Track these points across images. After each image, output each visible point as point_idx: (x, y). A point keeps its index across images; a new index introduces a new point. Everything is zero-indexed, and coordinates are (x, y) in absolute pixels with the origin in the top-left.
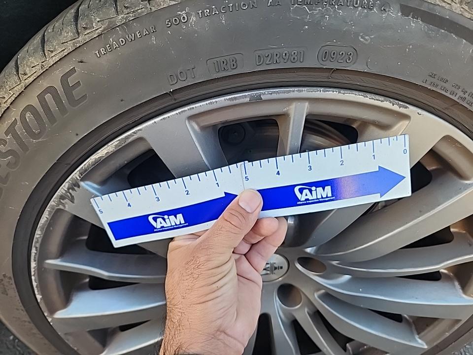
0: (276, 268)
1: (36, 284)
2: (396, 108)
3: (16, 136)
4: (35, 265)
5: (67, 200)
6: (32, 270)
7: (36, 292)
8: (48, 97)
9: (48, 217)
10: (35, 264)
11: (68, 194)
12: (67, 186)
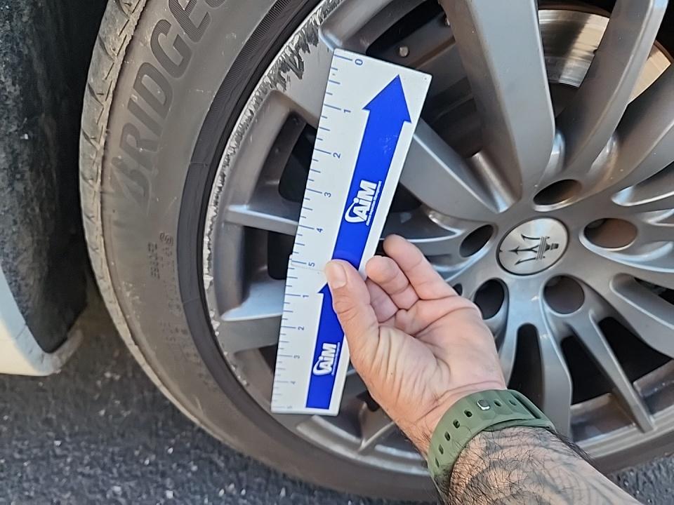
1: (209, 252)
4: (215, 214)
5: (291, 73)
6: (208, 223)
7: (205, 270)
9: (253, 110)
10: (215, 211)
11: (296, 58)
12: (296, 42)
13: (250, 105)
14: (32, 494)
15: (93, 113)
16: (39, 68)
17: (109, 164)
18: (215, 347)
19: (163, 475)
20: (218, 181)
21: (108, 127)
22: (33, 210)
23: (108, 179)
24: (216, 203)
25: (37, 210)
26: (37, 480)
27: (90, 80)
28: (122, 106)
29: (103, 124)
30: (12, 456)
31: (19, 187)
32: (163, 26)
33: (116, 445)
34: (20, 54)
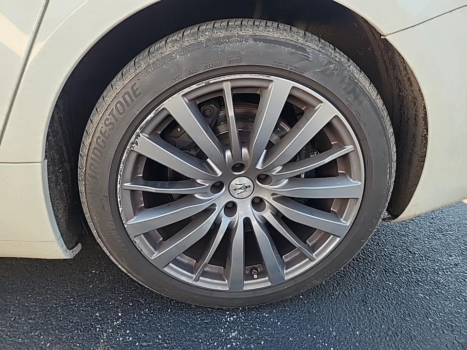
0: (247, 187)
2: (265, 78)
3: (113, 116)
4: (120, 187)
5: (135, 145)
6: (118, 190)
7: (119, 206)
8: (126, 96)
11: (135, 141)
12: (134, 137)
13: (125, 155)
14: (62, 319)
15: (82, 161)
16: (64, 148)
17: (87, 175)
18: (126, 234)
19: (117, 308)
20: (119, 177)
21: (86, 165)
22: (63, 195)
23: (86, 180)
24: (119, 183)
25: (64, 195)
26: (63, 314)
27: (80, 152)
28: (89, 158)
29: (84, 164)
30: (52, 306)
31: (59, 187)
32: (99, 138)
33: (97, 298)
34: (59, 146)
